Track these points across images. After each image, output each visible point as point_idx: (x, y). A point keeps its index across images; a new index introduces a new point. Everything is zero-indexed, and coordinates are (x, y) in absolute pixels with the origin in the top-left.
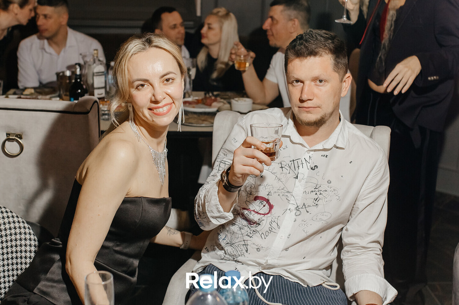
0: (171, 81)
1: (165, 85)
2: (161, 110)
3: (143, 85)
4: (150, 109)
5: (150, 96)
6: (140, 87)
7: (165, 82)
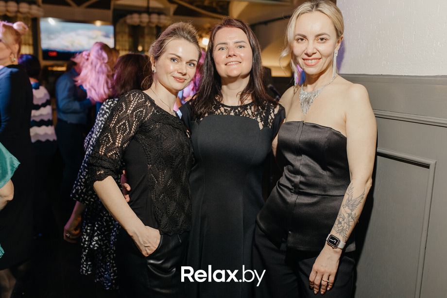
0: (324, 41)
1: (318, 43)
2: (310, 61)
3: (302, 40)
4: (304, 59)
5: (304, 48)
6: (300, 40)
7: (320, 40)
